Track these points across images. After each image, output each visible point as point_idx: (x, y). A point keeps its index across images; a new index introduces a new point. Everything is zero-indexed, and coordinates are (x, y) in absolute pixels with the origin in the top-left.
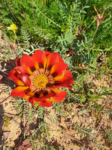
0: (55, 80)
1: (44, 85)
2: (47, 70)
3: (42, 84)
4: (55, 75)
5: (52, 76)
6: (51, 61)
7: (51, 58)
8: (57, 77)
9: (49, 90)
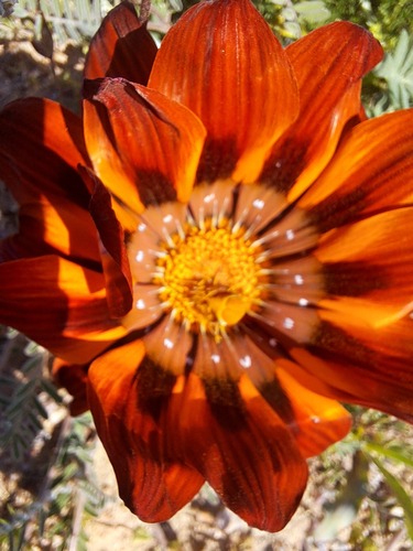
0: (325, 316)
1: (229, 314)
2: (295, 219)
3: (220, 306)
4: (351, 280)
5: (317, 279)
6: (376, 166)
7: (392, 147)
8: (359, 301)
9: (247, 362)
